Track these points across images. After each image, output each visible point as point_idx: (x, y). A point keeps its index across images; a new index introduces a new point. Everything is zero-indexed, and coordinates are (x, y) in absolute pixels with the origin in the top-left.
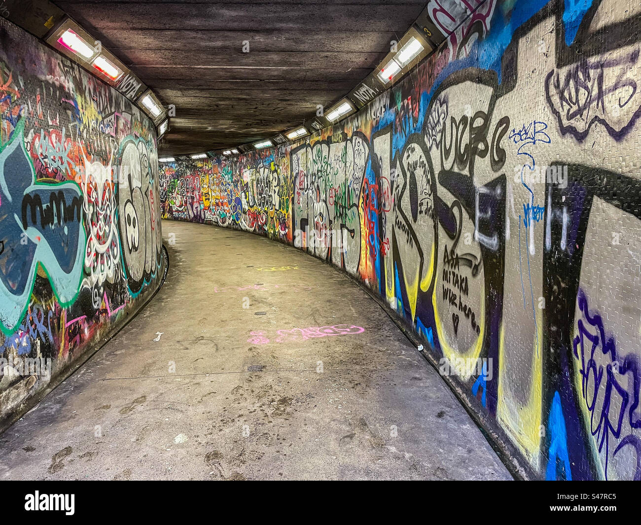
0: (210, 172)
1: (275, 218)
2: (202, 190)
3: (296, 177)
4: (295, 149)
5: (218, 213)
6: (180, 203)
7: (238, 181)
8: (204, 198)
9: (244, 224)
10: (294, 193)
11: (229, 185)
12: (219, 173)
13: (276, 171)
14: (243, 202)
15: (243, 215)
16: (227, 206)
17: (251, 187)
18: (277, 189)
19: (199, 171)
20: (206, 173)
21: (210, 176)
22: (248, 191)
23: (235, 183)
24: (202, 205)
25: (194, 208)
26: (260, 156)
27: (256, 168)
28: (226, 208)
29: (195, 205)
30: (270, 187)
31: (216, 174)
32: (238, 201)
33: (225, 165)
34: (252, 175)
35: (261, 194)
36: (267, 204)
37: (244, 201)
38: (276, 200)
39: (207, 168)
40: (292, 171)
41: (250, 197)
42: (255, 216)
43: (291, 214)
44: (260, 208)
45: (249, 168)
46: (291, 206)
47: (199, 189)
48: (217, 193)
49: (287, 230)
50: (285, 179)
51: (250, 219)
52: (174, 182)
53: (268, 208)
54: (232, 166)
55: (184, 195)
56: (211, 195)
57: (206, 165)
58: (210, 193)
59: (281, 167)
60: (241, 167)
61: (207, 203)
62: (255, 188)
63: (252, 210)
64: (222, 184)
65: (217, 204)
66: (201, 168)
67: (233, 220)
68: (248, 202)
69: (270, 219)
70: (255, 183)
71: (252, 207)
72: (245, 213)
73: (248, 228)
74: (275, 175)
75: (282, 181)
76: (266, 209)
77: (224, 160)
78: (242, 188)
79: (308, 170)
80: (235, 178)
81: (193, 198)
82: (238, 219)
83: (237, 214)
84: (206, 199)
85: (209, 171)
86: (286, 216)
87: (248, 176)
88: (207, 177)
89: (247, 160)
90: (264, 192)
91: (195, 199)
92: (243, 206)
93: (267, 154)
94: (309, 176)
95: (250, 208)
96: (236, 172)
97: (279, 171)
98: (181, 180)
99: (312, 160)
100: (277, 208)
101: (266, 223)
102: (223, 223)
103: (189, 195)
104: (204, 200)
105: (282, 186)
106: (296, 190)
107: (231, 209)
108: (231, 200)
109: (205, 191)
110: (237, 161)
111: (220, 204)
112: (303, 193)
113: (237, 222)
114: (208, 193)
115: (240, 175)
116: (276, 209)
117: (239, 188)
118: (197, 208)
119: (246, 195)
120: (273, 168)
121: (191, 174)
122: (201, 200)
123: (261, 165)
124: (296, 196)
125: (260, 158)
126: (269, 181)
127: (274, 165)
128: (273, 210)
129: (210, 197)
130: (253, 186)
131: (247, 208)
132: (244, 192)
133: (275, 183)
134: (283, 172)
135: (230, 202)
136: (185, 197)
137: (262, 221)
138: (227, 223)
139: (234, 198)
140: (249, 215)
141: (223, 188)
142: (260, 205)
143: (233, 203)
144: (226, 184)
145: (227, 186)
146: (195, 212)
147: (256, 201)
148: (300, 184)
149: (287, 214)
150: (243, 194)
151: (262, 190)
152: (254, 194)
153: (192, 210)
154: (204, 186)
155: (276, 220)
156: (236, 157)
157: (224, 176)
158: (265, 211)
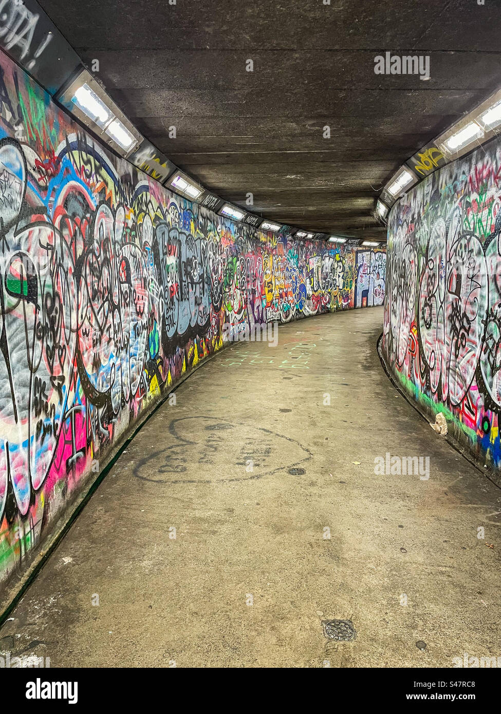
0: (274, 253)
1: (338, 296)
2: (265, 279)
3: (359, 267)
4: (360, 250)
5: (281, 307)
6: (240, 306)
7: (303, 267)
8: (266, 289)
9: (308, 310)
10: (358, 276)
11: (295, 270)
12: (285, 255)
13: (341, 261)
14: (307, 289)
15: (307, 301)
16: (292, 296)
17: (316, 273)
18: (341, 275)
19: (262, 248)
20: (270, 252)
21: (274, 258)
22: (313, 277)
23: (301, 269)
24: (264, 302)
25: (255, 308)
26: (326, 247)
27: (322, 256)
28: (290, 298)
29: (257, 303)
30: (334, 273)
31: (281, 256)
32: (303, 288)
33: (291, 247)
34: (318, 261)
35: (325, 279)
36: (331, 287)
37: (308, 287)
38: (340, 282)
39: (271, 246)
40: (357, 262)
41: (315, 282)
42: (319, 299)
43: (354, 289)
44: (323, 291)
45: (315, 255)
46: (354, 285)
47: (262, 277)
48: (282, 281)
49: (349, 301)
50: (350, 268)
51: (314, 303)
52: (231, 263)
53: (331, 290)
54: (298, 250)
55: (244, 288)
56: (274, 285)
57: (270, 241)
58: (273, 282)
59: (346, 259)
60: (307, 253)
61: (269, 297)
62: (320, 273)
63: (316, 294)
64: (287, 269)
65: (281, 296)
66: (265, 243)
67: (296, 310)
68: (313, 288)
69: (333, 297)
70: (320, 269)
71: (315, 291)
72: (308, 298)
73: (311, 312)
74: (340, 264)
75: (347, 269)
76: (330, 291)
77: (290, 241)
78: (307, 274)
79: (371, 264)
80: (300, 264)
81: (254, 292)
82: (301, 307)
83: (301, 302)
84: (269, 291)
85: (273, 250)
86: (349, 292)
87: (314, 263)
88: (271, 258)
89: (314, 248)
90: (329, 277)
91: (257, 292)
92: (307, 292)
93: (333, 247)
94: (372, 267)
95: (314, 293)
96: (302, 257)
97: (344, 261)
98: (241, 261)
99: (374, 259)
100: (341, 287)
101: (329, 302)
102: (287, 317)
103: (250, 287)
104: (267, 292)
105: (347, 272)
106: (360, 274)
107: (296, 298)
108: (296, 287)
109: (268, 280)
110: (303, 246)
111: (284, 295)
112: (366, 276)
113: (301, 311)
114: (271, 283)
115: (306, 261)
116: (339, 289)
117: (304, 274)
118: (258, 307)
119: (311, 281)
120: (338, 259)
121: (252, 252)
122: (263, 293)
123: (327, 254)
124: (359, 278)
125: (326, 248)
126: (334, 269)
127: (340, 257)
128: (337, 290)
129: (273, 288)
130: (318, 272)
131: (311, 293)
132: (309, 278)
133: (339, 270)
134: (348, 262)
135: (294, 291)
136: (245, 292)
137: (325, 302)
138: (291, 315)
139: (298, 285)
140: (312, 300)
141: (288, 274)
142: (324, 288)
143: (297, 292)
144: (291, 270)
145: (293, 271)
146: (256, 314)
147: (321, 285)
148: (364, 271)
149: (350, 291)
150: (308, 280)
151: (327, 275)
152: (318, 279)
153: (253, 313)
154: (268, 272)
155: (340, 297)
156: (303, 241)
157: (289, 260)
158: (329, 293)
